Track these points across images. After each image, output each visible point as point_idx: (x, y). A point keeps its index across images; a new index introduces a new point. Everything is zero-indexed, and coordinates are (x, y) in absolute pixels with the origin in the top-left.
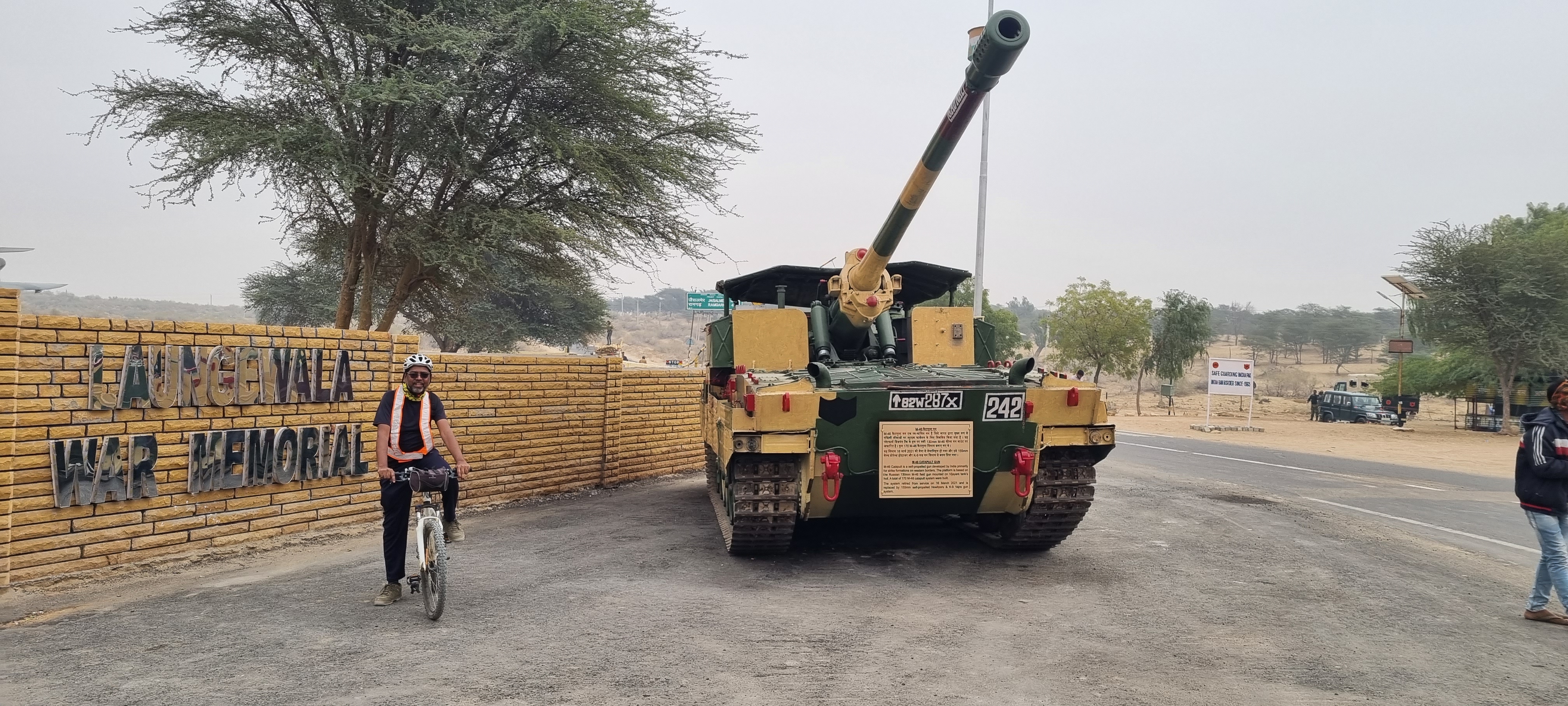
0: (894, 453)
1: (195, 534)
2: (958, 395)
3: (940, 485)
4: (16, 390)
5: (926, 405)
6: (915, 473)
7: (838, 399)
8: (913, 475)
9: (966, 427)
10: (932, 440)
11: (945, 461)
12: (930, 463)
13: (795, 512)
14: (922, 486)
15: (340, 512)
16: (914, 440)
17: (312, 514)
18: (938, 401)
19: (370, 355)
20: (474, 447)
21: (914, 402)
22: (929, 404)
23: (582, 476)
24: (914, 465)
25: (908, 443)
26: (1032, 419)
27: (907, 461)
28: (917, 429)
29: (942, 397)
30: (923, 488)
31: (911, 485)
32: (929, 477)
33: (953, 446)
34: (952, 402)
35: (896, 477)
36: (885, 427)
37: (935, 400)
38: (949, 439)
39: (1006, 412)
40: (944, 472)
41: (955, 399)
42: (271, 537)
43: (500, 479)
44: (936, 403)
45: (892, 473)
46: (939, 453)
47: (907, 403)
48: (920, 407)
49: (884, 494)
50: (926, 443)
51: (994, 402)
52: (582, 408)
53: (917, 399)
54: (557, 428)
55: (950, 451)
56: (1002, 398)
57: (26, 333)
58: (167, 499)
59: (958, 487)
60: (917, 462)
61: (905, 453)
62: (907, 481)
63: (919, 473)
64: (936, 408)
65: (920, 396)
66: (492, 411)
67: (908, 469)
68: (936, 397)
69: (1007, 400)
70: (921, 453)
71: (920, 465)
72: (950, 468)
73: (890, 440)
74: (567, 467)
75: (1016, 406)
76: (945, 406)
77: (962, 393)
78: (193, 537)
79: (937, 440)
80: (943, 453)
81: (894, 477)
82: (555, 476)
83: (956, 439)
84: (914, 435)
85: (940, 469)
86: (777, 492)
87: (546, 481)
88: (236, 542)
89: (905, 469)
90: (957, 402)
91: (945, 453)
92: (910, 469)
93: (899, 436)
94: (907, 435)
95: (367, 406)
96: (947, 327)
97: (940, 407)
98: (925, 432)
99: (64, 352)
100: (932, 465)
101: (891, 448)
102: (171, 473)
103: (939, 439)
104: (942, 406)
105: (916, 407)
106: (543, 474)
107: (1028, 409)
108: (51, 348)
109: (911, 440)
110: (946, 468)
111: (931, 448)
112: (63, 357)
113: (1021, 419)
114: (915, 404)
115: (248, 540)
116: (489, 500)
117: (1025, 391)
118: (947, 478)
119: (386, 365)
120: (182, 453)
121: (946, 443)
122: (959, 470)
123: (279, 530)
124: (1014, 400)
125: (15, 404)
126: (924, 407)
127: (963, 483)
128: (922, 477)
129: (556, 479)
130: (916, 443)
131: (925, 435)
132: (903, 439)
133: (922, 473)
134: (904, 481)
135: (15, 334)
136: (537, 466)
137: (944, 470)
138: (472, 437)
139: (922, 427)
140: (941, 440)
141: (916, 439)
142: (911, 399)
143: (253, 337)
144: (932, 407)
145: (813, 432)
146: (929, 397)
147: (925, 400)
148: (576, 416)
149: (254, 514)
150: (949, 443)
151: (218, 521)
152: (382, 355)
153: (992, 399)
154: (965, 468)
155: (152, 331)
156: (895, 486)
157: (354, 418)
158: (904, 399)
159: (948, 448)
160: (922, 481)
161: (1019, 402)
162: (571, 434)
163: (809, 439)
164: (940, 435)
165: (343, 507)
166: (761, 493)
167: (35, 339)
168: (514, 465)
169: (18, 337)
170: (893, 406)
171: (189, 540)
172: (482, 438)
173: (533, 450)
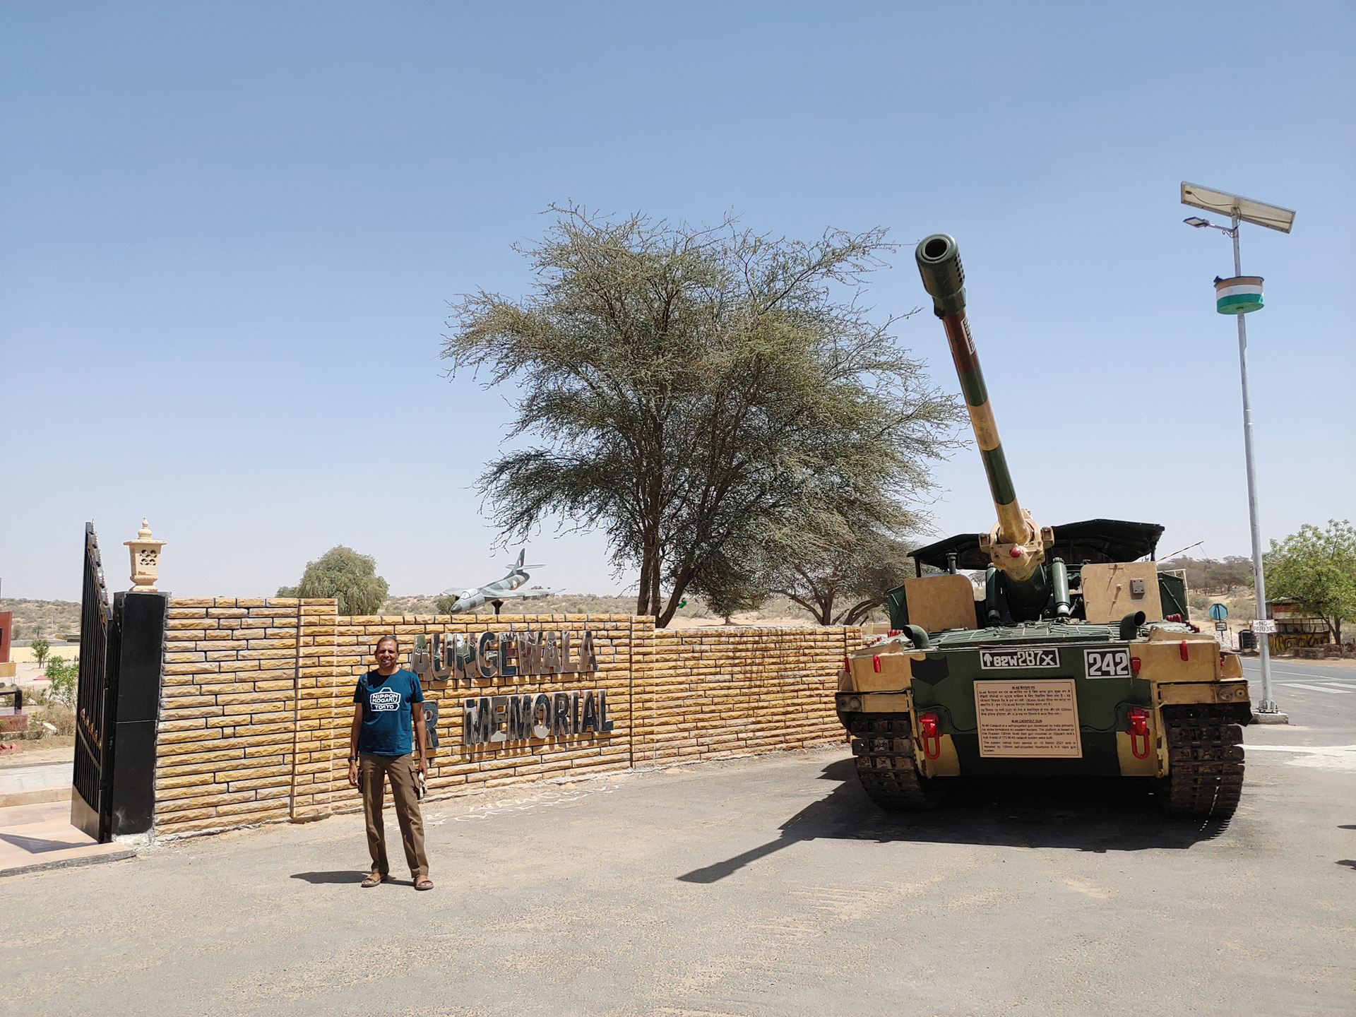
0: (992, 712)
1: (472, 777)
2: (1053, 653)
3: (1044, 745)
4: (335, 670)
5: (1020, 664)
6: (1016, 732)
7: (927, 659)
8: (1014, 734)
9: (1069, 685)
10: (1031, 698)
11: (1046, 720)
12: (1031, 722)
13: (913, 768)
14: (1024, 745)
15: (592, 762)
16: (1011, 698)
17: (568, 763)
18: (1032, 658)
19: (612, 633)
20: (713, 707)
21: (1006, 661)
22: (1022, 662)
23: (825, 733)
24: (1014, 724)
25: (1006, 702)
26: (1144, 674)
27: (1005, 720)
28: (1013, 688)
29: (1036, 655)
30: (1025, 747)
31: (1014, 745)
32: (1031, 736)
33: (1055, 705)
34: (1048, 660)
35: (996, 736)
36: (980, 687)
37: (1028, 658)
38: (1050, 698)
39: (1112, 669)
40: (1048, 732)
41: (1051, 656)
42: (533, 781)
43: (741, 736)
44: (1031, 661)
45: (992, 732)
46: (1040, 712)
47: (999, 661)
48: (1014, 665)
49: (985, 753)
50: (1025, 702)
51: (1095, 659)
52: (821, 672)
53: (1010, 657)
54: (797, 691)
55: (1052, 709)
56: (1103, 655)
57: (343, 629)
58: (448, 750)
59: (1065, 747)
60: (1017, 721)
61: (1002, 712)
62: (1008, 740)
63: (1020, 732)
64: (1032, 666)
65: (1012, 655)
66: (728, 677)
67: (1008, 728)
68: (1030, 655)
69: (1109, 657)
70: (1020, 712)
71: (1021, 724)
72: (1053, 728)
73: (985, 699)
74: (809, 725)
75: (1121, 662)
76: (1040, 664)
77: (1056, 650)
78: (470, 779)
79: (1036, 698)
80: (1044, 712)
81: (994, 736)
82: (797, 733)
83: (1057, 698)
84: (1011, 694)
85: (1042, 728)
86: (891, 749)
87: (788, 737)
88: (504, 785)
89: (1005, 728)
90: (1053, 660)
91: (1046, 712)
92: (1010, 728)
93: (996, 694)
94: (1003, 694)
95: (611, 675)
96: (1123, 583)
97: (1036, 665)
98: (1023, 690)
99: (370, 641)
100: (1033, 724)
101: (988, 707)
102: (450, 729)
103: (1039, 698)
104: (1038, 664)
105: (1009, 665)
106: (784, 731)
107: (1135, 664)
108: (361, 639)
109: (1009, 699)
110: (1049, 728)
111: (1030, 707)
112: (369, 645)
113: (1129, 676)
114: (1008, 663)
115: (514, 783)
116: (730, 753)
117: (1128, 646)
118: (1051, 738)
119: (627, 641)
120: (458, 714)
121: (1046, 702)
122: (1065, 729)
123: (541, 775)
124: (1118, 656)
125: (335, 680)
126: (1018, 665)
127: (1070, 743)
128: (1024, 736)
129: (799, 736)
130: (1014, 702)
131: (1023, 694)
132: (999, 698)
133: (1023, 732)
134: (1005, 740)
135: (333, 631)
136: (777, 724)
137: (1047, 730)
138: (711, 699)
139: (1019, 685)
140: (1041, 698)
141: (1013, 698)
142: (1003, 658)
143: (513, 624)
144: (1027, 665)
145: (909, 692)
146: (1021, 655)
147: (1018, 659)
148: (816, 679)
149: (518, 762)
150: (1050, 702)
151: (489, 767)
152: (622, 633)
153: (1092, 656)
154: (1070, 728)
155: (434, 623)
156: (996, 745)
157: (601, 685)
158: (995, 658)
159: (1049, 707)
160: (1024, 741)
161: (1125, 659)
162: (811, 696)
163: (906, 699)
164: (1039, 694)
165: (594, 758)
166: (876, 749)
167: (349, 633)
168: (753, 723)
169: (336, 632)
170: (985, 665)
171: (467, 782)
172: (720, 700)
173: (773, 710)
